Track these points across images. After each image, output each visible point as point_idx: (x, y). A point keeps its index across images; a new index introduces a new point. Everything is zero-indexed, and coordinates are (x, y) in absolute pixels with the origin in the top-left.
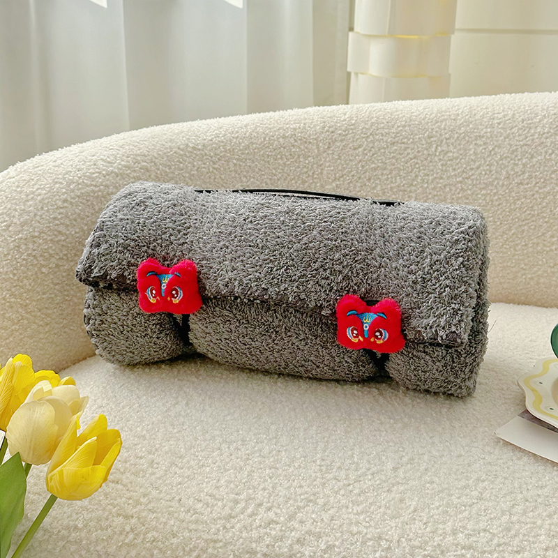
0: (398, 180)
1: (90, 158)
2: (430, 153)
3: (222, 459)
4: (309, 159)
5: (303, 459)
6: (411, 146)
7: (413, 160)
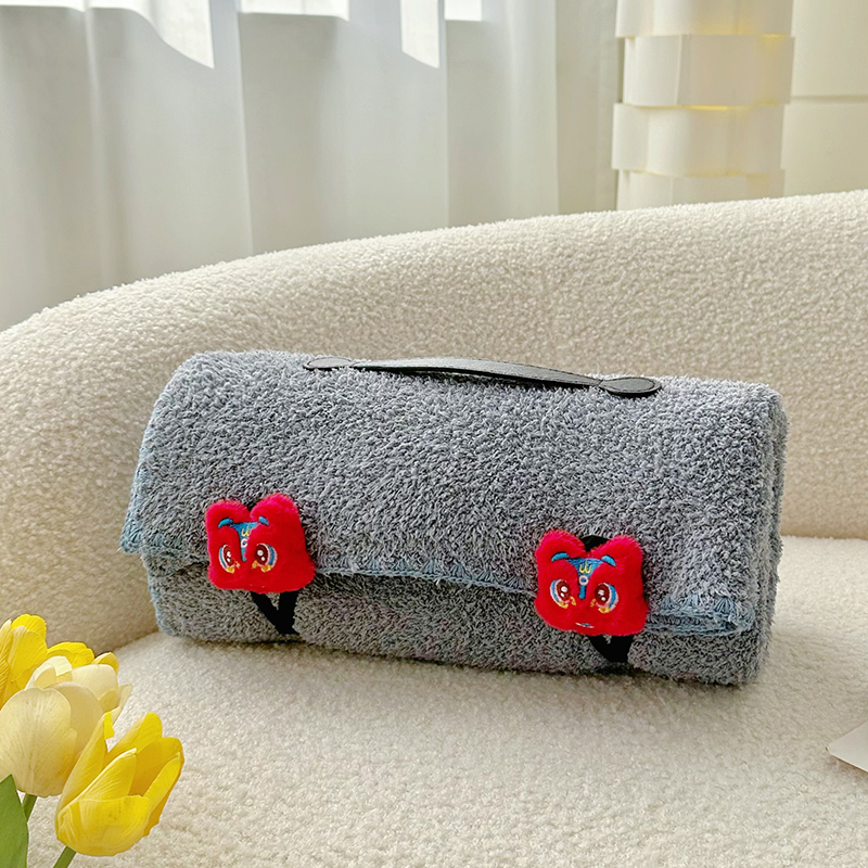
0: (679, 334)
1: (161, 301)
2: (734, 285)
3: (362, 790)
4: (529, 301)
5: (497, 790)
6: (702, 276)
7: (704, 300)
